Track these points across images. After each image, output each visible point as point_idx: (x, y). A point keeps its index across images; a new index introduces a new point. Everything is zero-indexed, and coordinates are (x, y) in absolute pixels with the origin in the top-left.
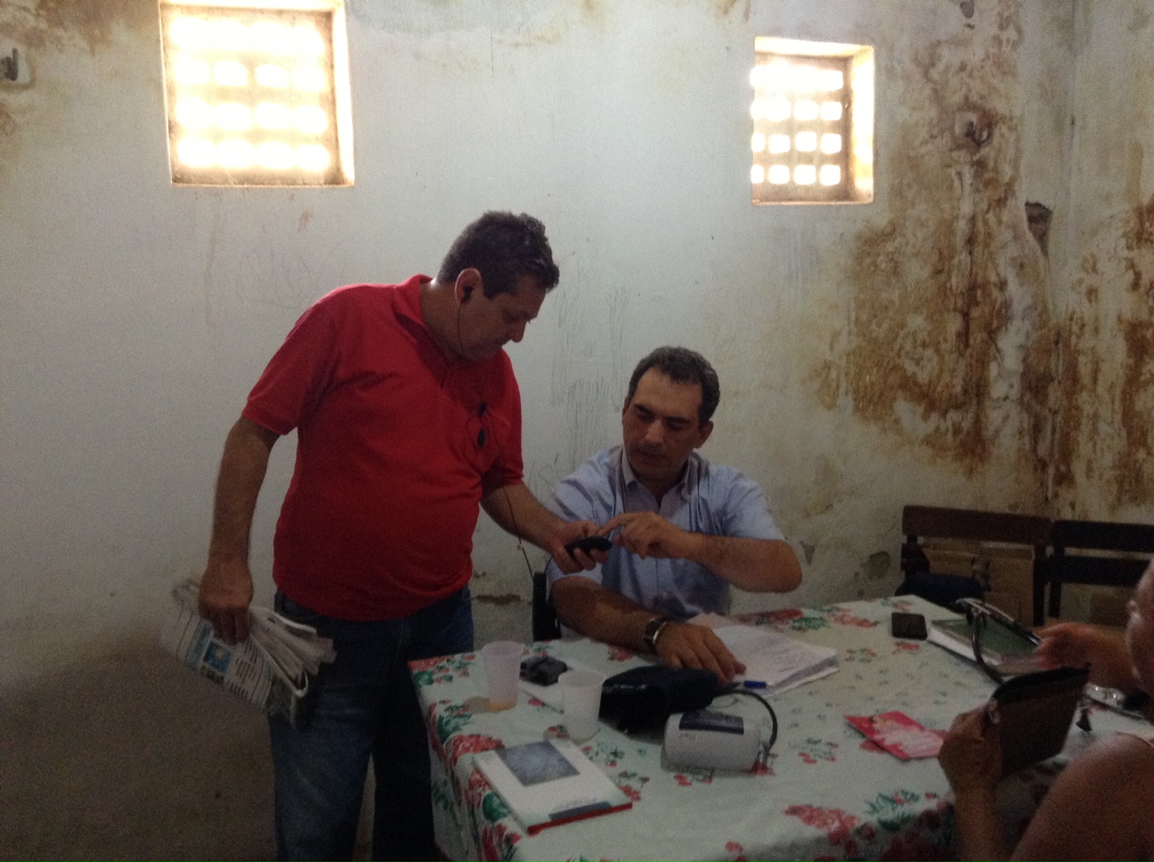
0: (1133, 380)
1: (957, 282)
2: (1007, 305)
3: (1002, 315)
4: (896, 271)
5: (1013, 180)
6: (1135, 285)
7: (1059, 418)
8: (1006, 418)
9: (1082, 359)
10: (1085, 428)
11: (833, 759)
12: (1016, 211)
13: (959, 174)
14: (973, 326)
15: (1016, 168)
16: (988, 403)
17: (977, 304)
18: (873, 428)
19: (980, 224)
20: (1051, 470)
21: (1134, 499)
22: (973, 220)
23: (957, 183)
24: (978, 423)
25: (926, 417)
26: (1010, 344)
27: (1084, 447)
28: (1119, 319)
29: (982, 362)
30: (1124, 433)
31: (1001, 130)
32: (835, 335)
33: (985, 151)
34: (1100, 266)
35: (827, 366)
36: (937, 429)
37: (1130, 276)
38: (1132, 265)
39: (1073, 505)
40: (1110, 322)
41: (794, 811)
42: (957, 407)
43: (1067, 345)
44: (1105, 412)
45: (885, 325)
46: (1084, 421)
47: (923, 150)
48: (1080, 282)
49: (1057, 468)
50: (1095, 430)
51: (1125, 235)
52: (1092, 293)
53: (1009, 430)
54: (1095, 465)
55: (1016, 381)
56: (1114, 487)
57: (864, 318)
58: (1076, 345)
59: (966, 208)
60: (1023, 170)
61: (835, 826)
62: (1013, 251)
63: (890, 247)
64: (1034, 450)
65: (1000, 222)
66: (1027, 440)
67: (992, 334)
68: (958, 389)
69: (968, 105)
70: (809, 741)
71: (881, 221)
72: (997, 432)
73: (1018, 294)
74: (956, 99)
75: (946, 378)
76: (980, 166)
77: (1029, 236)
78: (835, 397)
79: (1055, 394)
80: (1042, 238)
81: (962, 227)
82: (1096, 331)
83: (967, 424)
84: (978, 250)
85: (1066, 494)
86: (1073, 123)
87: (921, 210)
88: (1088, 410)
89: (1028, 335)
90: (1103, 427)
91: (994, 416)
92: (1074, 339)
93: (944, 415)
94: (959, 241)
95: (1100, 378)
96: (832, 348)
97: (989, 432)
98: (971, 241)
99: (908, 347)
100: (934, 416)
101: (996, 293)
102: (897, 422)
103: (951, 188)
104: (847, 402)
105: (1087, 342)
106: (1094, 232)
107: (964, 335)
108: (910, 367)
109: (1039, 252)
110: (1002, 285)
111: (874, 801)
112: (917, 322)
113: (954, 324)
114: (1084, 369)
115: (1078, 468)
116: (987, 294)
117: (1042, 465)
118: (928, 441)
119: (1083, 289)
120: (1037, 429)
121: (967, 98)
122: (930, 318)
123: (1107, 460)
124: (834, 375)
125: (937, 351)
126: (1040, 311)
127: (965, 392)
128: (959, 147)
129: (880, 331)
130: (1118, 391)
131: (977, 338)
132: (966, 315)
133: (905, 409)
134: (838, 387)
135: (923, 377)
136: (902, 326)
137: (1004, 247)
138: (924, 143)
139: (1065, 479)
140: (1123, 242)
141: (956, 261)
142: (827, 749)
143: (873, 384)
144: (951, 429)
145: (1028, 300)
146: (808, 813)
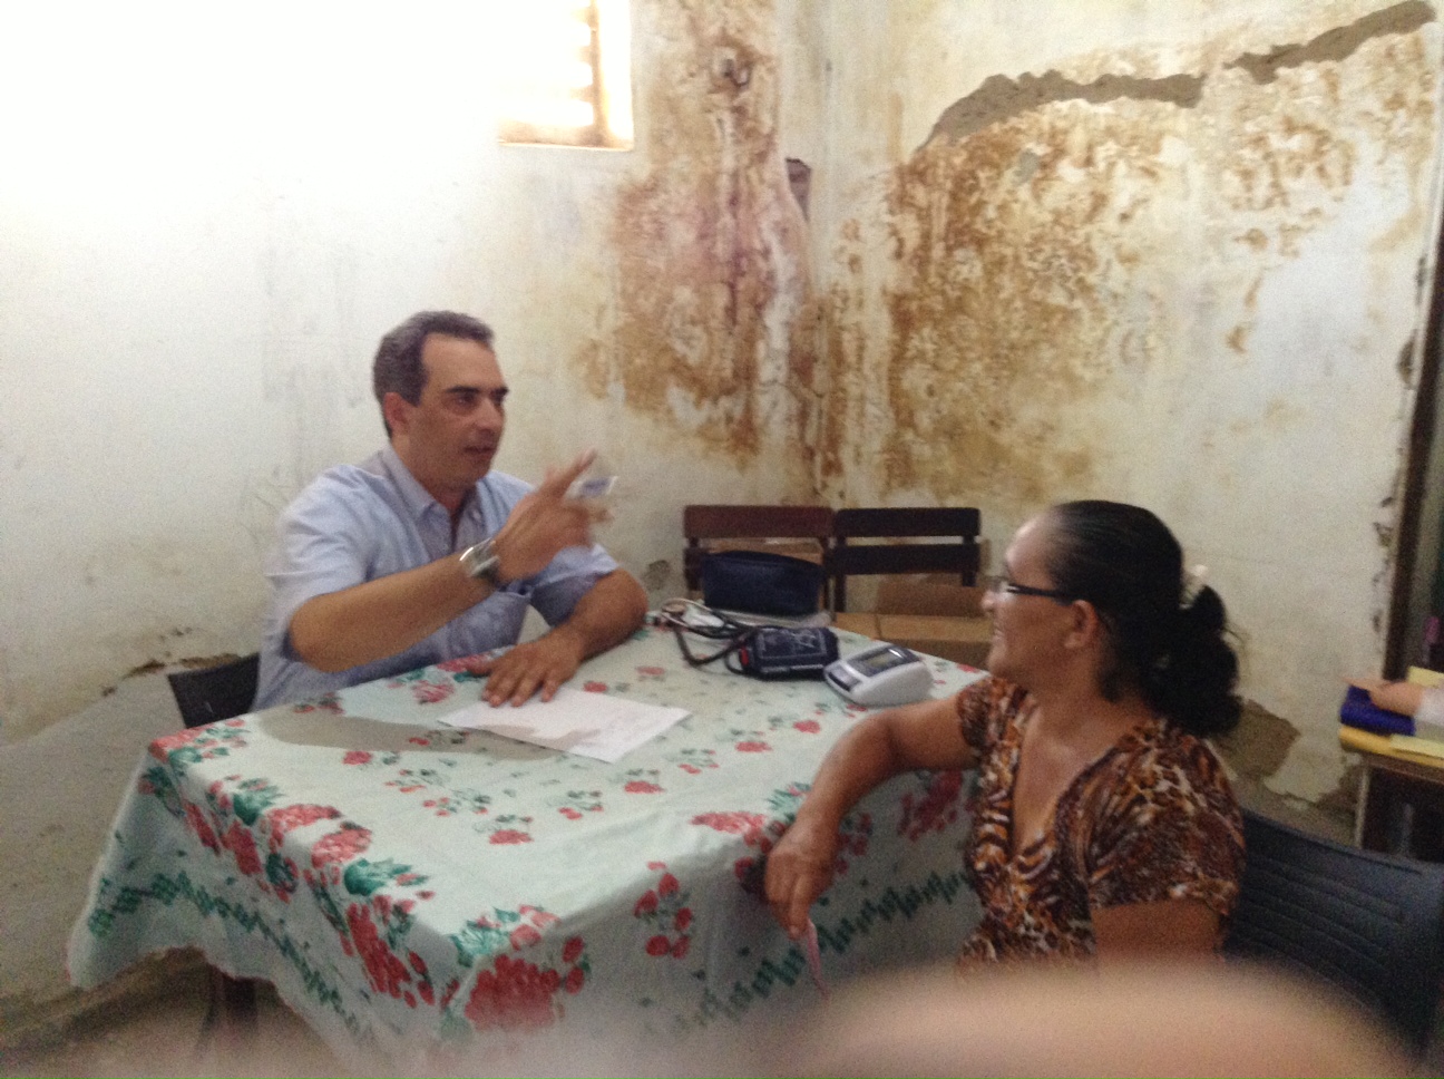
0: (899, 357)
1: (722, 249)
2: (771, 276)
3: (767, 287)
4: (660, 234)
5: (774, 131)
6: (899, 255)
7: (825, 402)
8: (775, 404)
9: (846, 336)
10: (852, 411)
11: (715, 766)
12: (777, 168)
13: (720, 121)
14: (741, 298)
15: (775, 117)
16: (757, 387)
17: (743, 274)
18: (646, 420)
19: (742, 183)
20: (819, 459)
21: (903, 484)
22: (735, 176)
23: (718, 134)
24: (749, 410)
25: (698, 404)
26: (776, 318)
27: (851, 433)
28: (884, 292)
29: (750, 340)
30: (891, 415)
31: (760, 71)
32: (601, 309)
33: (745, 95)
34: (863, 232)
35: (595, 346)
36: (710, 420)
37: (892, 244)
38: (894, 233)
39: (842, 495)
40: (873, 295)
41: (700, 820)
42: (729, 392)
43: (831, 322)
44: (871, 392)
45: (653, 300)
46: (851, 404)
47: (682, 90)
48: (842, 250)
49: (826, 458)
50: (862, 414)
51: (887, 198)
52: (854, 262)
53: (778, 417)
54: (864, 450)
55: (782, 361)
56: (884, 472)
57: (631, 289)
58: (841, 319)
59: (728, 162)
60: (783, 121)
61: (746, 827)
62: (776, 214)
63: (653, 205)
64: (802, 437)
65: (762, 181)
66: (795, 428)
67: (759, 307)
68: (728, 373)
69: (725, 40)
70: (685, 752)
71: (642, 172)
72: (768, 418)
73: (781, 264)
74: (713, 30)
75: (716, 361)
76: (739, 111)
77: (791, 198)
78: (604, 384)
79: (820, 375)
80: (802, 198)
81: (724, 182)
82: (860, 304)
83: (738, 412)
84: (742, 212)
85: (835, 483)
86: (829, 68)
87: (681, 162)
88: (854, 391)
89: (792, 310)
90: (871, 410)
91: (763, 402)
92: (837, 315)
93: (715, 401)
94: (723, 199)
95: (866, 355)
96: (598, 326)
97: (758, 421)
98: (734, 201)
99: (677, 325)
100: (707, 404)
101: (761, 264)
102: (670, 411)
103: (712, 138)
104: (617, 389)
105: (850, 318)
106: (855, 194)
107: (731, 311)
108: (680, 347)
109: (801, 217)
110: (766, 253)
111: (772, 798)
112: (684, 295)
113: (721, 298)
114: (849, 345)
115: (846, 454)
116: (752, 262)
117: (809, 454)
118: (703, 432)
119: (845, 258)
120: (803, 416)
121: (724, 30)
122: (697, 291)
123: (876, 444)
124: (602, 357)
125: (707, 330)
126: (803, 281)
127: (736, 375)
128: (717, 89)
129: (647, 304)
130: (884, 370)
131: (745, 313)
132: (732, 287)
133: (677, 397)
134: (608, 372)
135: (693, 358)
136: (669, 299)
137: (767, 208)
138: (683, 81)
139: (833, 467)
140: (885, 206)
141: (719, 225)
142: (705, 757)
143: (644, 367)
144: (723, 417)
145: (792, 271)
146: (714, 820)
